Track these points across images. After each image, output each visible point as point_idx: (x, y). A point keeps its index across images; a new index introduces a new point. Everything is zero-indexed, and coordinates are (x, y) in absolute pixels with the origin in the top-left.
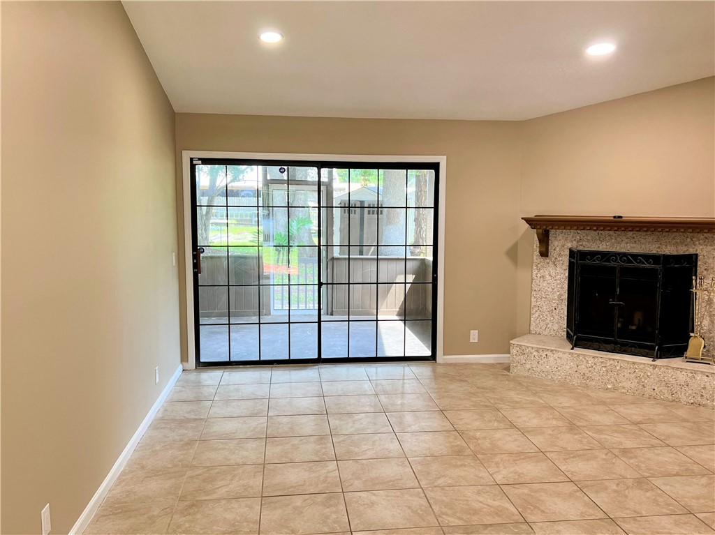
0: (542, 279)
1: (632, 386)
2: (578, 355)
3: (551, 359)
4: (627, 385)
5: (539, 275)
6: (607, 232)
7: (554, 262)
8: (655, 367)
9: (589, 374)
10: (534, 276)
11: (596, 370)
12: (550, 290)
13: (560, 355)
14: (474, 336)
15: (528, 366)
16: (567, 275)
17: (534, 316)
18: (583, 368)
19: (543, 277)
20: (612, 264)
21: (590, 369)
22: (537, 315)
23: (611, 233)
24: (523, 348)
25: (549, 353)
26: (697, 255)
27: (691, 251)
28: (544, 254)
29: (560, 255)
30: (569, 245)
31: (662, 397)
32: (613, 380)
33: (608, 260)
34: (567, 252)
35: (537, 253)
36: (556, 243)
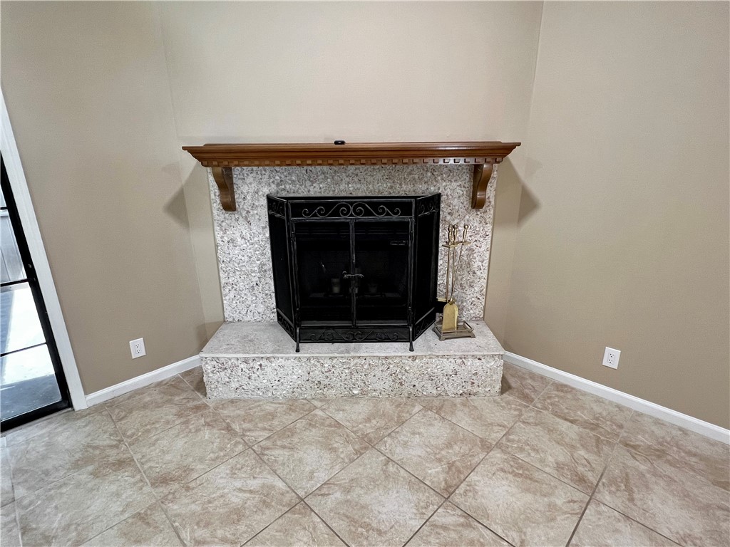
0: (231, 244)
1: (387, 386)
2: (309, 359)
3: (268, 370)
4: (379, 386)
5: (226, 239)
6: (319, 168)
7: (246, 218)
8: (414, 358)
9: (327, 382)
10: (219, 240)
11: (336, 374)
12: (246, 259)
13: (282, 362)
14: (137, 348)
15: (234, 385)
16: (268, 235)
17: (227, 298)
18: (317, 375)
19: (232, 241)
20: (342, 219)
21: (327, 374)
22: (232, 295)
23: (325, 168)
24: (222, 360)
25: (264, 362)
26: (439, 196)
27: (433, 190)
28: (229, 206)
29: (253, 207)
30: (266, 191)
31: (425, 393)
32: (359, 383)
33: (336, 214)
34: (264, 202)
35: (217, 205)
36: (245, 189)
